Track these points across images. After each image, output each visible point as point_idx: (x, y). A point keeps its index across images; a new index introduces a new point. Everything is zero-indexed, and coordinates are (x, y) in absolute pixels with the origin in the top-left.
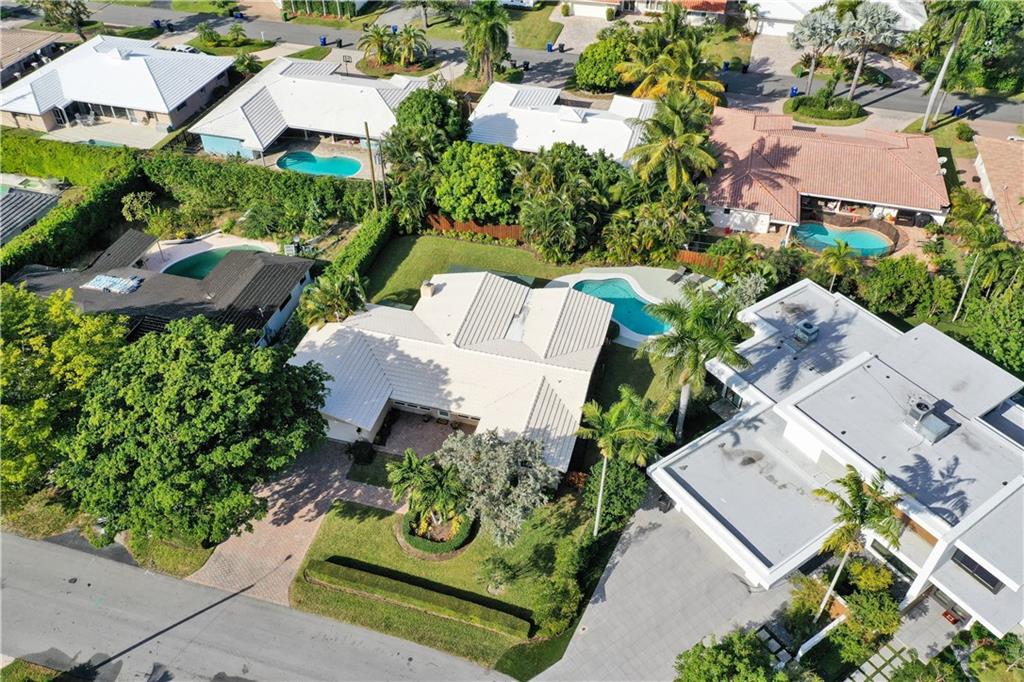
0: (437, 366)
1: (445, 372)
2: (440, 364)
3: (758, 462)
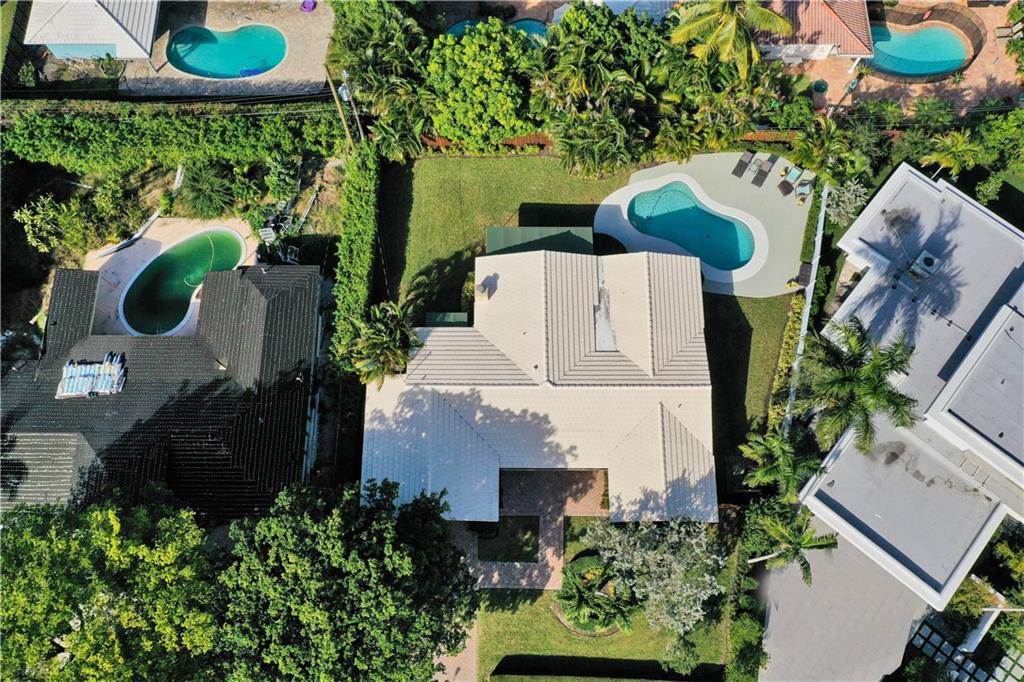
0: (535, 415)
1: (546, 419)
2: (537, 411)
3: (901, 456)
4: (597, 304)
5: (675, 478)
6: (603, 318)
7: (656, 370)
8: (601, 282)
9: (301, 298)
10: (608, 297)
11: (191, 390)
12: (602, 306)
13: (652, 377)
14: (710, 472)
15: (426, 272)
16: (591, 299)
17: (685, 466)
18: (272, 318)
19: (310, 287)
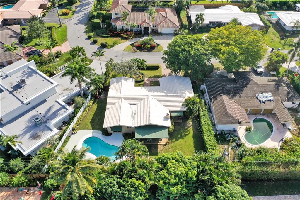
4: (135, 115)
5: (119, 83)
6: (134, 112)
7: (121, 100)
8: (134, 120)
9: (219, 116)
10: (132, 117)
11: (238, 95)
12: (134, 115)
13: (122, 98)
14: (111, 85)
15: (186, 135)
16: (137, 116)
17: (116, 85)
18: (225, 109)
19: (218, 119)
